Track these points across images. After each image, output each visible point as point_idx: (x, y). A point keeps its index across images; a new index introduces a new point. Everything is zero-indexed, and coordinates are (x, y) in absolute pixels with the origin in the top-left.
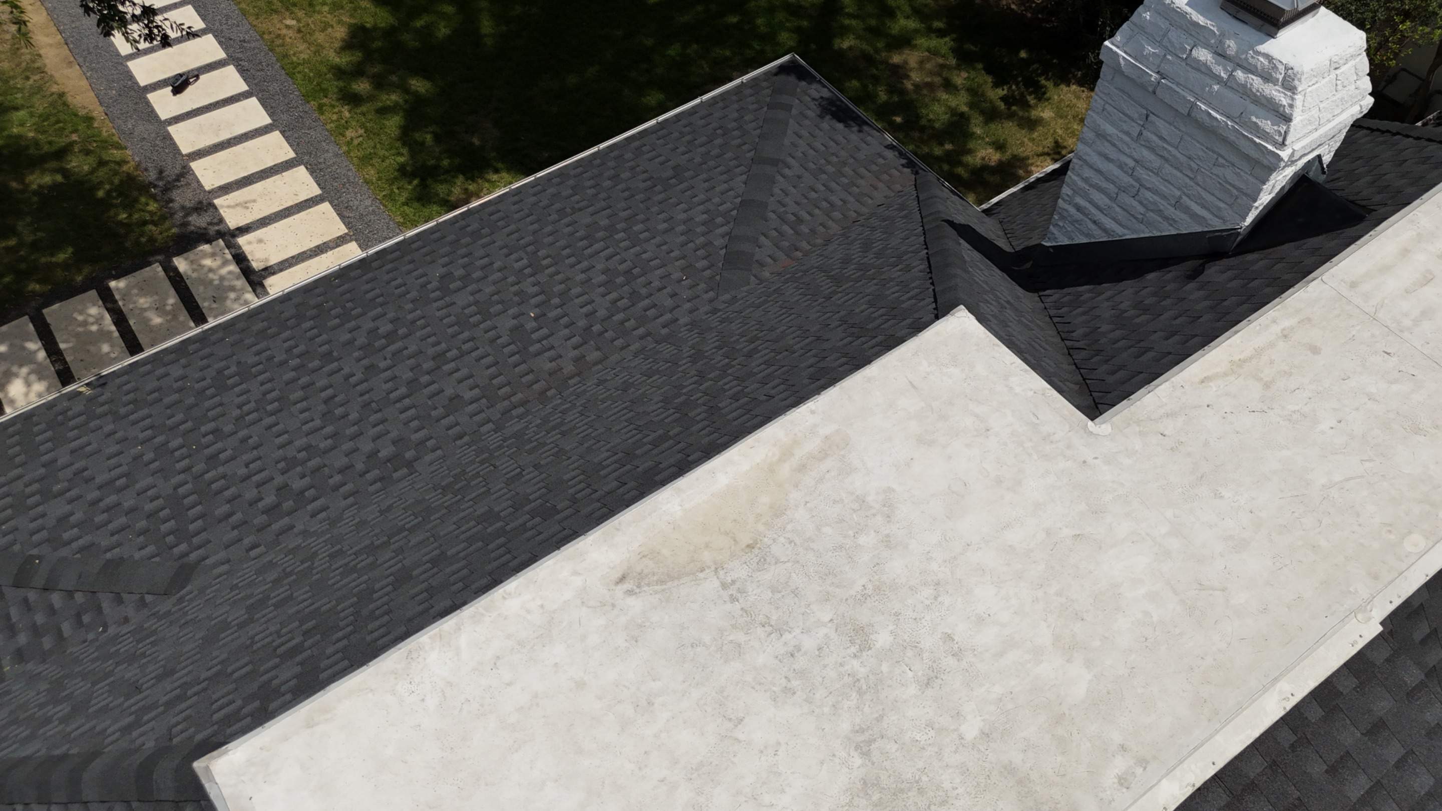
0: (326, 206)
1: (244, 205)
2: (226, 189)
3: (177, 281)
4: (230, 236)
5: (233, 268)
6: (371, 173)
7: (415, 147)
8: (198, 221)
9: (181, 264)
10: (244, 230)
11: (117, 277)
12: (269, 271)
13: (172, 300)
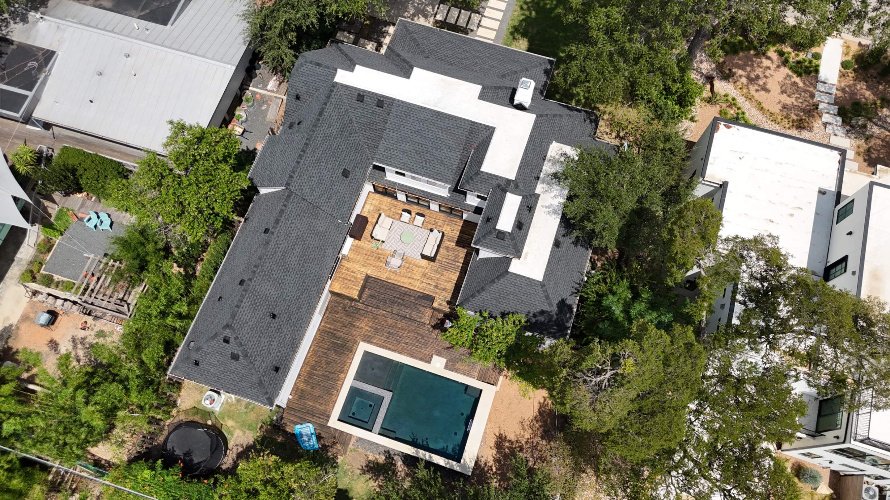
0: (499, 23)
1: (490, 13)
2: (490, 8)
3: (470, 17)
4: (483, 16)
5: (478, 22)
6: (511, 22)
7: (520, 24)
8: (481, 10)
9: (473, 15)
10: (485, 17)
11: (464, 10)
12: (481, 26)
13: (466, 20)
